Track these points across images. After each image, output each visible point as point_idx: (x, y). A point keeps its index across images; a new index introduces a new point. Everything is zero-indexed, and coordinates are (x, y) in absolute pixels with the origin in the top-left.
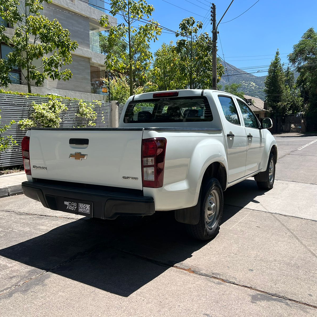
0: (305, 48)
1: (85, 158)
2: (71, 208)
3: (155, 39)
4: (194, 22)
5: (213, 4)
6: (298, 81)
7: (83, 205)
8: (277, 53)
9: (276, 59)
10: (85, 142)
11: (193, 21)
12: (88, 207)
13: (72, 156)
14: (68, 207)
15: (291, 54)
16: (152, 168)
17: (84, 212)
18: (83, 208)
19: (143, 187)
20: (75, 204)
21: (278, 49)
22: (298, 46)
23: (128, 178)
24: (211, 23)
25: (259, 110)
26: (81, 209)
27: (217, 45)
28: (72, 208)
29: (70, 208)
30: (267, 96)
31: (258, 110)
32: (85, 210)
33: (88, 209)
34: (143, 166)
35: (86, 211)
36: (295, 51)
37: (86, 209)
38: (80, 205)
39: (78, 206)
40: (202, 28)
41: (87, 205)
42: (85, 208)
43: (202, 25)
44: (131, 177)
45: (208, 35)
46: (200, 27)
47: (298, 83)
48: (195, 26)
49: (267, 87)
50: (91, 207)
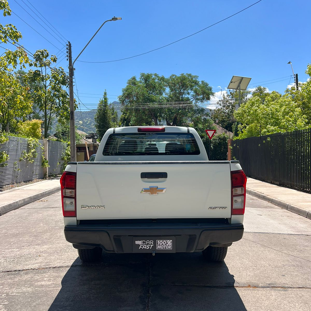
0: (132, 92)
1: (164, 191)
2: (145, 247)
3: (22, 67)
4: (47, 56)
5: (69, 42)
6: (121, 119)
7: (163, 241)
8: (105, 94)
9: (105, 99)
10: (164, 175)
11: (47, 53)
12: (169, 242)
13: (146, 190)
14: (141, 246)
15: (121, 96)
16: (242, 196)
17: (164, 248)
18: (163, 244)
19: (232, 216)
20: (152, 242)
21: (106, 90)
22: (127, 90)
23: (216, 208)
24: (67, 60)
25: (90, 143)
26: (159, 246)
27: (74, 80)
28: (147, 247)
29: (143, 247)
30: (98, 131)
31: (88, 143)
32: (165, 246)
33: (170, 245)
34: (232, 196)
35: (167, 247)
36: (124, 94)
37: (168, 245)
38: (158, 242)
39: (155, 243)
40: (56, 62)
41: (168, 241)
42: (166, 244)
43: (57, 59)
44: (219, 207)
45: (63, 69)
46: (55, 61)
47: (121, 121)
48: (49, 59)
49: (98, 123)
50: (173, 242)
